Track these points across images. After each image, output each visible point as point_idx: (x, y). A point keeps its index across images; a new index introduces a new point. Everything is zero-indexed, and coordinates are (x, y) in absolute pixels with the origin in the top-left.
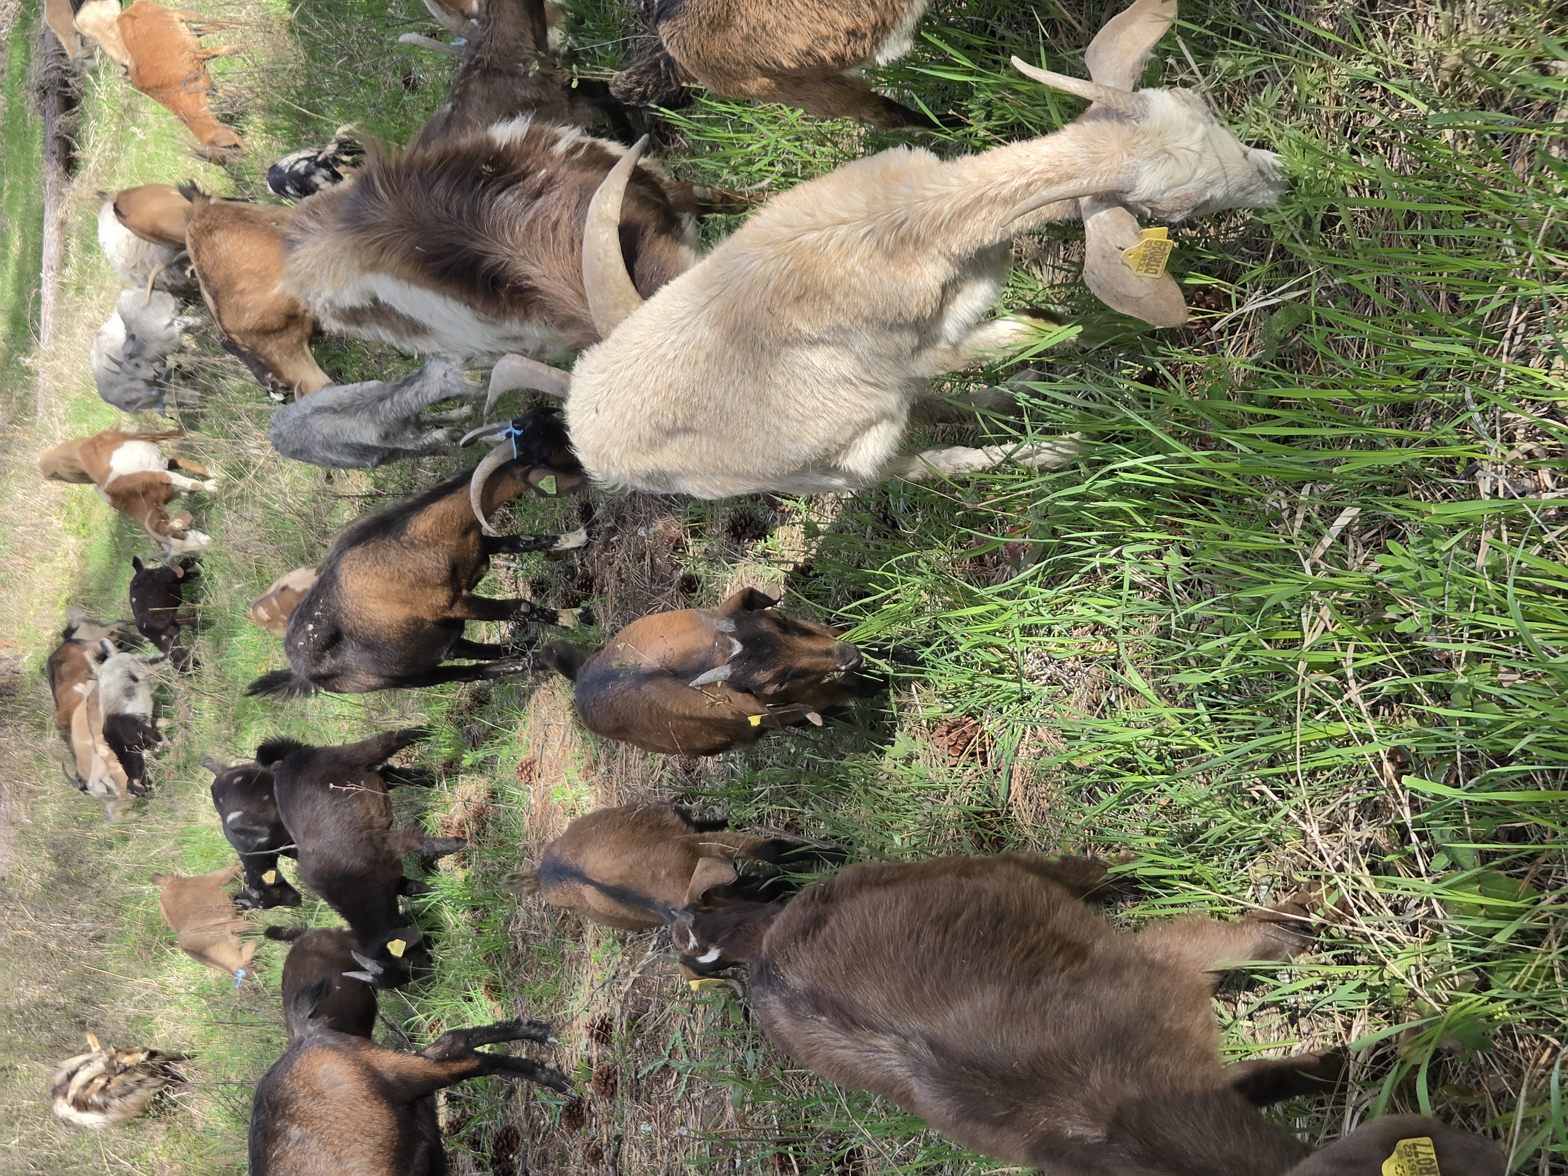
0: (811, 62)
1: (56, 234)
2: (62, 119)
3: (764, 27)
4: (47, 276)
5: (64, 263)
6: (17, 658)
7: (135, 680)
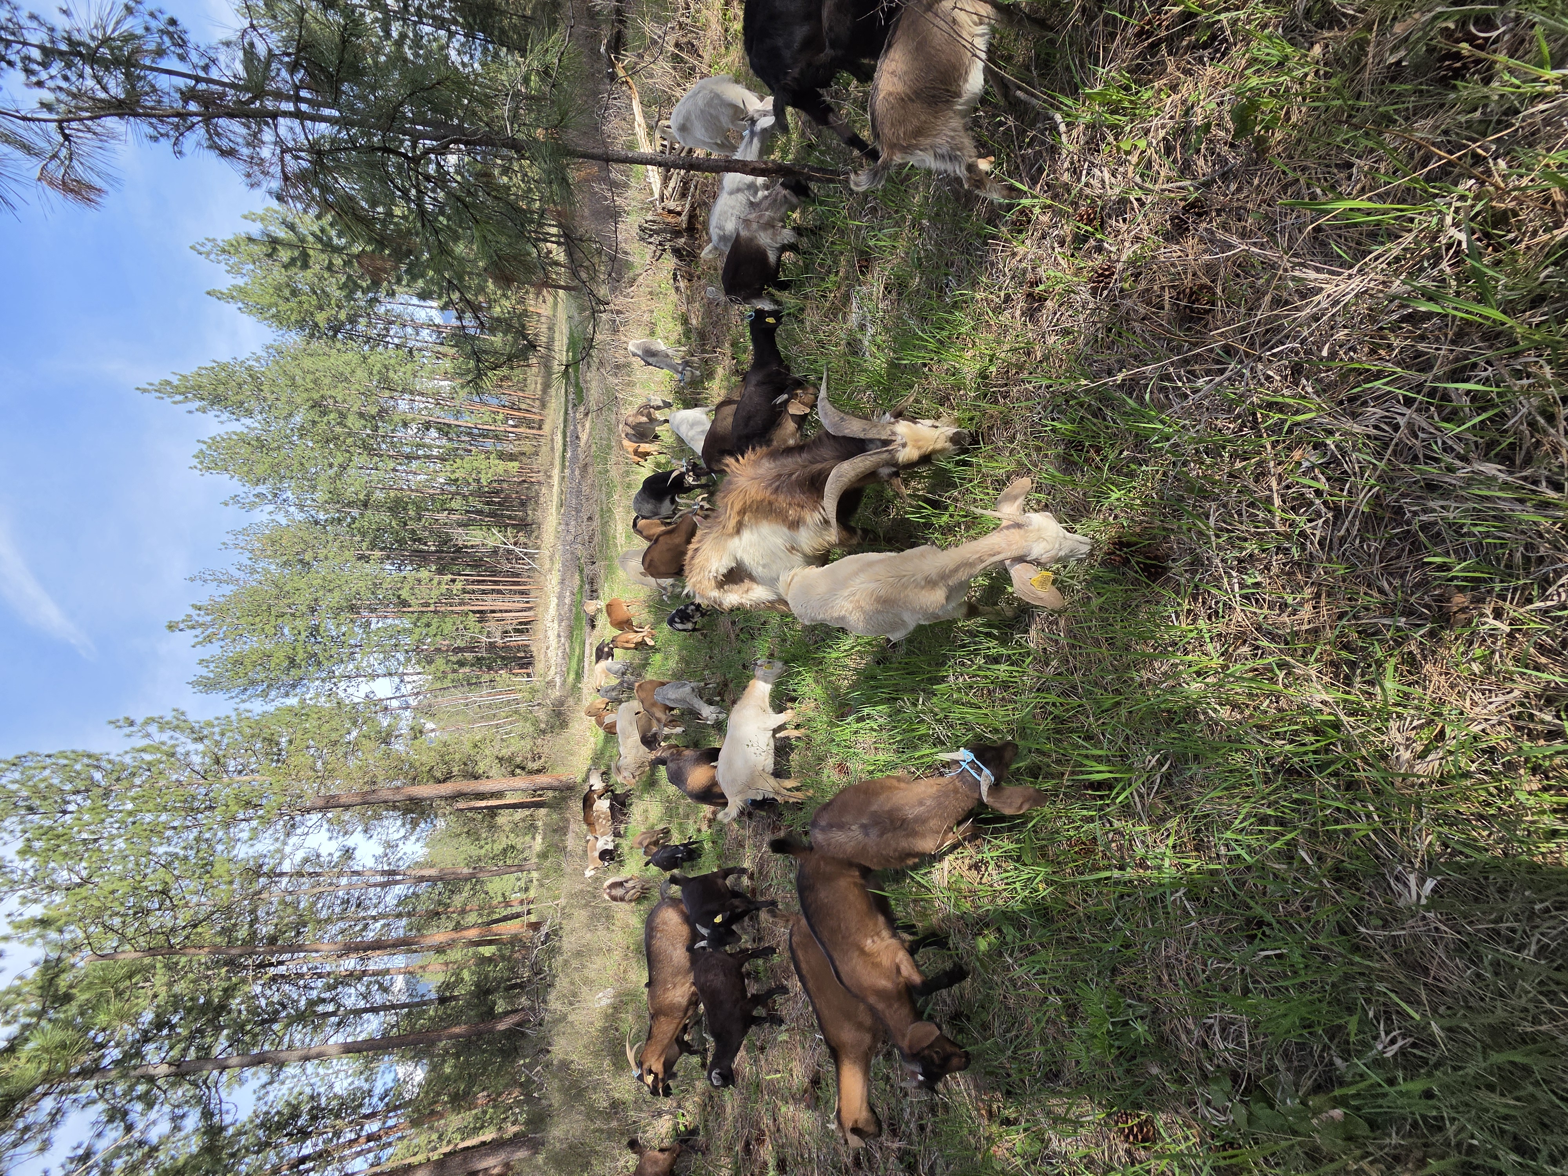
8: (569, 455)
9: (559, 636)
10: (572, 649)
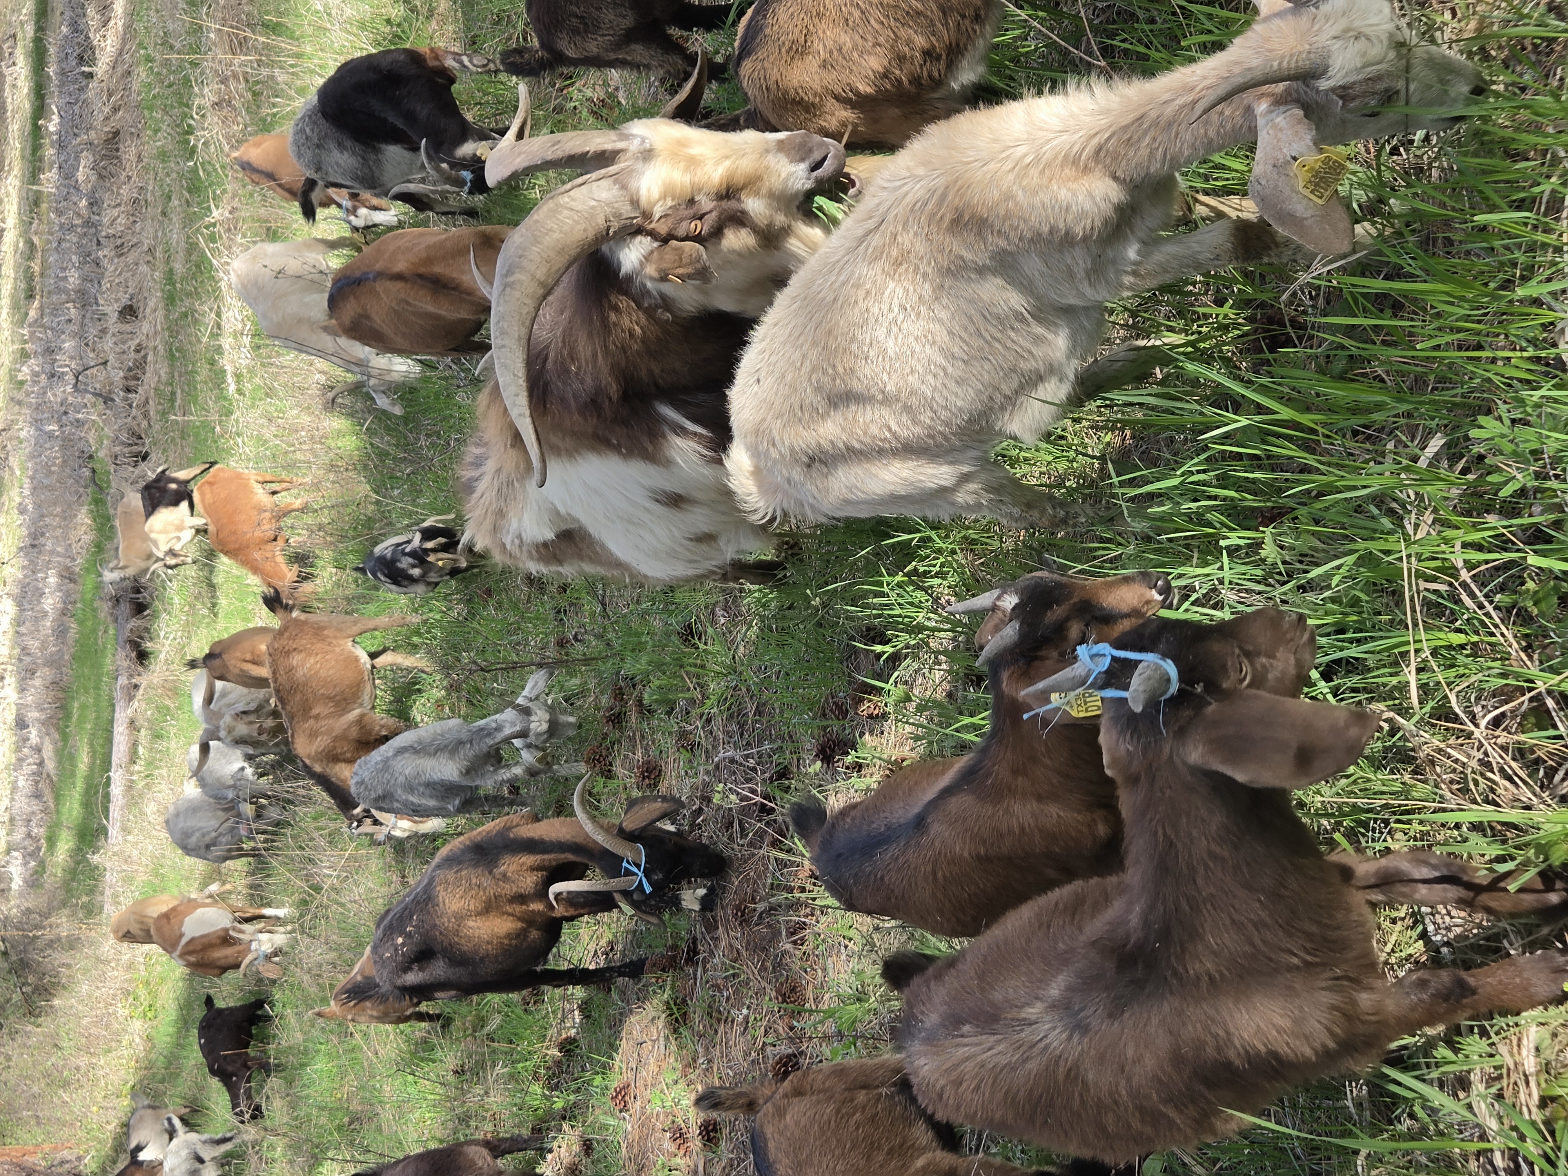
0: (888, 87)
1: (126, 732)
2: (134, 623)
3: (840, 50)
4: (117, 776)
5: (133, 757)
6: (79, 1159)
7: (201, 1161)
8: (53, 125)
9: (21, 724)
10: (66, 757)
